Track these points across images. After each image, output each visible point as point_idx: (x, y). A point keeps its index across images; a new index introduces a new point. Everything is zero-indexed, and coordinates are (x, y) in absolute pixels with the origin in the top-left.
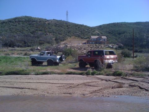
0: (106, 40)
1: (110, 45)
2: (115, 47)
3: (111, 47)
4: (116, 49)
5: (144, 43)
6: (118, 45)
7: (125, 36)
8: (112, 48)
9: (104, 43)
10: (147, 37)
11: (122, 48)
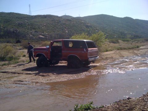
5: (1, 33)
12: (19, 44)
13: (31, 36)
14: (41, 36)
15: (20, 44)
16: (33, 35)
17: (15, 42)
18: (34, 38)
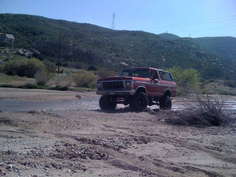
0: (13, 41)
1: (21, 51)
2: (27, 54)
3: (22, 53)
4: (29, 57)
6: (32, 52)
7: (42, 39)
8: (23, 55)
9: (10, 46)
10: (74, 45)
11: (38, 57)
12: (92, 71)
13: (109, 61)
14: (123, 63)
15: (94, 72)
16: (112, 60)
17: (87, 68)
18: (114, 65)
